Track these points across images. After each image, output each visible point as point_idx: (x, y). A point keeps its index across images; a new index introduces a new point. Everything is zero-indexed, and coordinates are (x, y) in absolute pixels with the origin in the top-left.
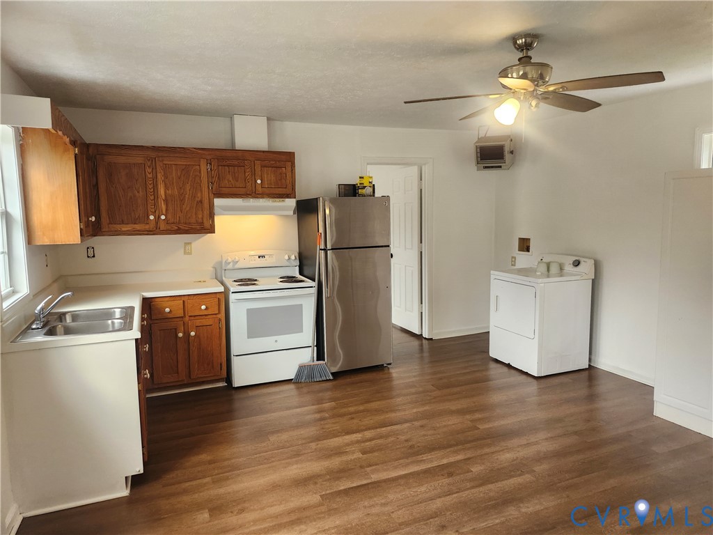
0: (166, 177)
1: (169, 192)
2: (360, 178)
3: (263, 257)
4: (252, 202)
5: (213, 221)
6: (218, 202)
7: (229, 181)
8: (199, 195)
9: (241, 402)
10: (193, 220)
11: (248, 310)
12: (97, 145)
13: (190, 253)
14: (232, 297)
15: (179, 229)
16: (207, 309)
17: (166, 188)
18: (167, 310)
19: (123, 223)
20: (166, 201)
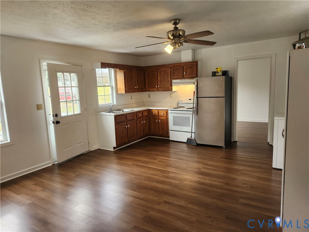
0: (160, 74)
1: (161, 79)
2: (217, 69)
3: (191, 100)
4: (183, 81)
5: (172, 87)
6: (174, 81)
7: (176, 74)
8: (168, 79)
9: (172, 145)
10: (166, 87)
11: (173, 116)
12: (146, 67)
13: (171, 97)
14: (169, 111)
15: (163, 90)
16: (163, 114)
17: (160, 77)
18: (154, 113)
19: (151, 88)
20: (160, 81)
